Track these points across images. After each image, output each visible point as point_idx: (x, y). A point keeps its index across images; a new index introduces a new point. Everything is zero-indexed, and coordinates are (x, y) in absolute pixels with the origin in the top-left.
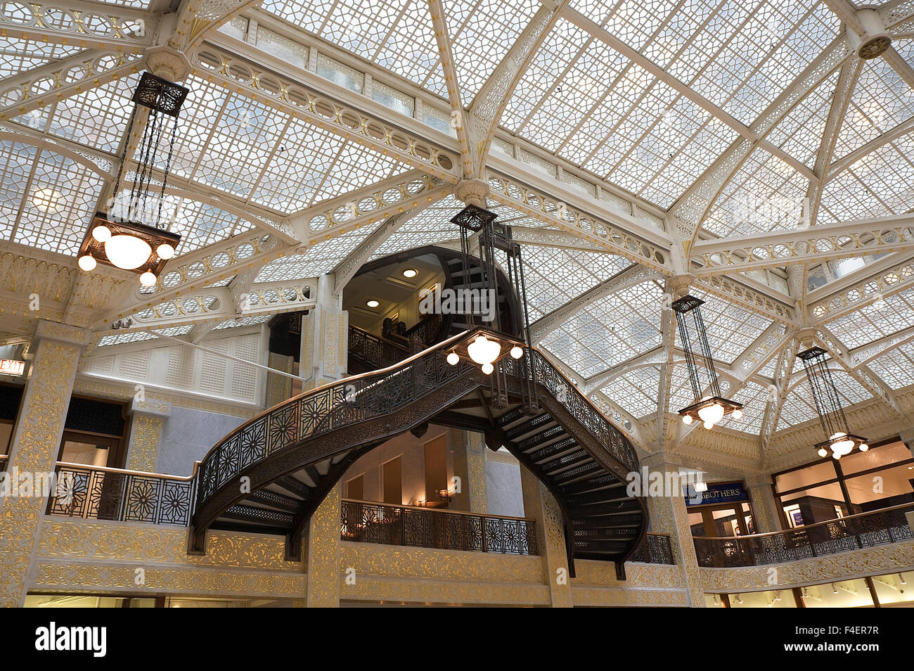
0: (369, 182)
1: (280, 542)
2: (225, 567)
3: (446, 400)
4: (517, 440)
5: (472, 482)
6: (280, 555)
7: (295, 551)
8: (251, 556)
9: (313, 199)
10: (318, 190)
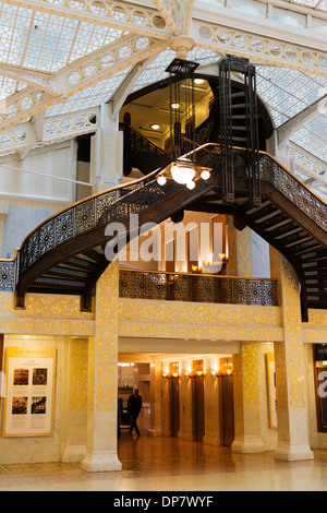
0: (107, 42)
1: (77, 299)
2: (40, 316)
3: (185, 199)
4: (259, 221)
5: (240, 249)
6: (77, 308)
7: (87, 305)
8: (56, 309)
9: (68, 60)
10: (71, 52)
